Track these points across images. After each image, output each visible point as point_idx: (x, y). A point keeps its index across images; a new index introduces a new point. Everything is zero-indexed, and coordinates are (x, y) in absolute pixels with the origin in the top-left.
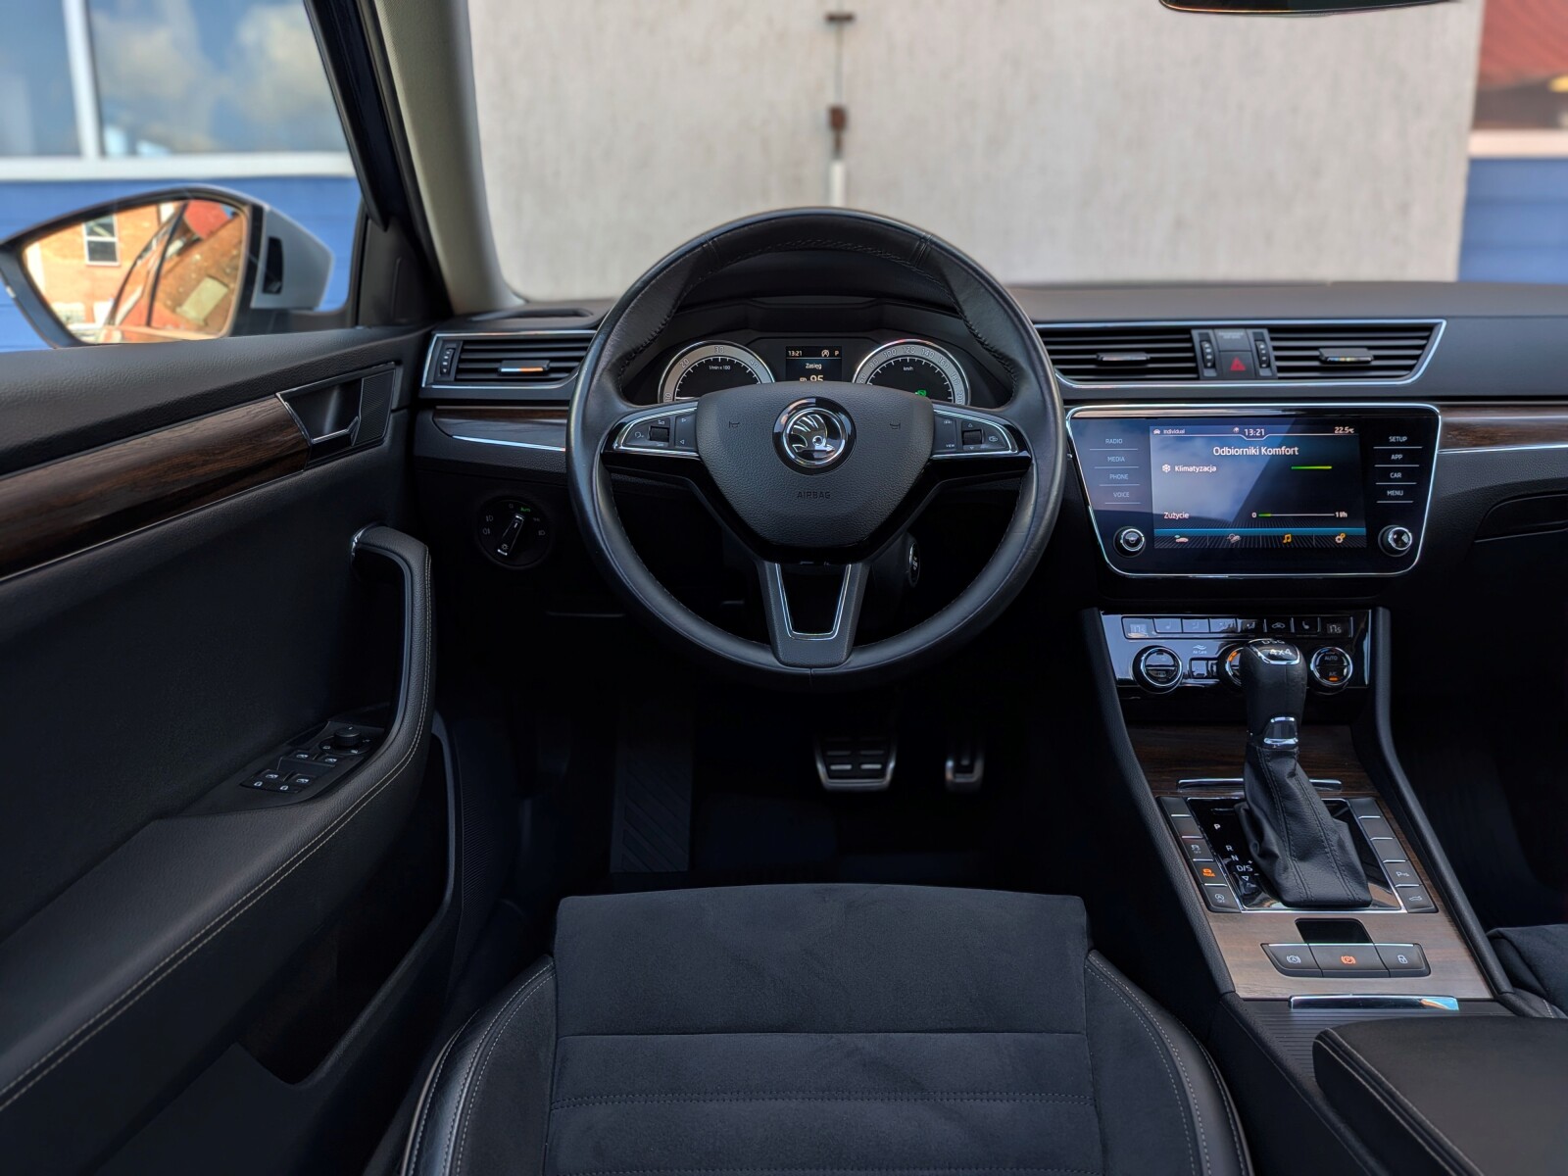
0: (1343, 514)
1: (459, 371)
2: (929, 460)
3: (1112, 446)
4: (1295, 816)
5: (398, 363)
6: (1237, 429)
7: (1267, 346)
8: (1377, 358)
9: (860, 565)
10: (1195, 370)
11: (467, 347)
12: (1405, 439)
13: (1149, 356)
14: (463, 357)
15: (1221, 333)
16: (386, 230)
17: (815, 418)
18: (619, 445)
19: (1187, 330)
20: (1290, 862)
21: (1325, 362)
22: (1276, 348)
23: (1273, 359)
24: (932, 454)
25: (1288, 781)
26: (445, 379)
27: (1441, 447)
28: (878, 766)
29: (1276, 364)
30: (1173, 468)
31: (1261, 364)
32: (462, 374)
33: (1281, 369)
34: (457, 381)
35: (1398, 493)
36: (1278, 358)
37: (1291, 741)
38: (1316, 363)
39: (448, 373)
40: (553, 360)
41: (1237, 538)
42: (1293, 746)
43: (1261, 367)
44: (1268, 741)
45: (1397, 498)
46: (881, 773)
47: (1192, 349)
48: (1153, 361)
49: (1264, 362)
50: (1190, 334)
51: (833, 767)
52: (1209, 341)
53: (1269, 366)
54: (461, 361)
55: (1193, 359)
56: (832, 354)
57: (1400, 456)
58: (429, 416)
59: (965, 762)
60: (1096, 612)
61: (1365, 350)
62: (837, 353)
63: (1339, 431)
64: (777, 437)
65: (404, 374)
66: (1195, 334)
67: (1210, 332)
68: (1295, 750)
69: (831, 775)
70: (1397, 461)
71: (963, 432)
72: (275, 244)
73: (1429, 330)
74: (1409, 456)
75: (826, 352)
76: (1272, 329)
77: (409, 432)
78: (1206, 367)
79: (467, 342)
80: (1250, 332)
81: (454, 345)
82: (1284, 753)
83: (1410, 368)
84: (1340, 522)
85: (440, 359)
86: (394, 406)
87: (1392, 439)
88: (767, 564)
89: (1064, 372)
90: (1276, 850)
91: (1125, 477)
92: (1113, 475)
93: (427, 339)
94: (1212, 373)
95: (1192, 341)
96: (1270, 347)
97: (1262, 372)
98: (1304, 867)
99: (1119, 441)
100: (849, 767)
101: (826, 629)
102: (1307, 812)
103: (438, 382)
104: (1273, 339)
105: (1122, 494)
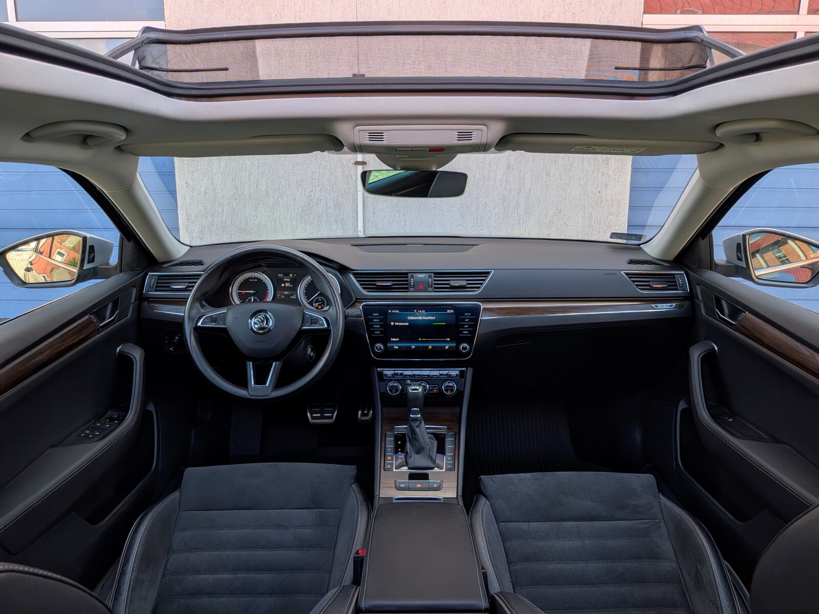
0: (448, 339)
1: (157, 287)
3: (375, 316)
4: (417, 440)
5: (134, 287)
6: (415, 311)
8: (468, 284)
9: (278, 363)
10: (407, 288)
11: (160, 278)
12: (470, 314)
14: (158, 281)
15: (418, 275)
16: (130, 242)
18: (200, 324)
19: (407, 274)
20: (413, 455)
21: (450, 286)
22: (435, 280)
23: (433, 284)
24: (302, 327)
25: (416, 429)
26: (152, 290)
27: (482, 316)
28: (330, 415)
29: (434, 286)
30: (394, 324)
31: (429, 286)
33: (435, 288)
34: (156, 291)
35: (467, 332)
36: (435, 284)
37: (419, 416)
38: (448, 286)
39: (153, 288)
40: (189, 283)
41: (414, 347)
44: (412, 416)
45: (466, 334)
46: (331, 417)
47: (408, 281)
48: (394, 284)
51: (314, 415)
52: (413, 278)
53: (431, 287)
54: (157, 283)
55: (407, 284)
56: (293, 275)
57: (468, 320)
58: (146, 303)
59: (366, 412)
60: (375, 368)
61: (465, 281)
62: (295, 275)
63: (449, 311)
65: (136, 291)
66: (410, 275)
67: (414, 274)
68: (420, 419)
69: (313, 418)
70: (467, 322)
71: (312, 320)
72: (92, 247)
73: (488, 273)
74: (471, 320)
75: (291, 275)
76: (435, 273)
77: (139, 309)
78: (411, 287)
79: (160, 276)
80: (428, 274)
81: (155, 277)
82: (415, 420)
83: (479, 288)
84: (447, 342)
85: (150, 283)
86: (133, 302)
87: (466, 314)
88: (248, 362)
89: (364, 288)
90: (409, 452)
91: (379, 326)
92: (374, 326)
93: (146, 274)
94: (413, 289)
95: (407, 277)
96: (433, 280)
97: (429, 289)
98: (417, 456)
99: (377, 314)
100: (319, 415)
101: (265, 383)
102: (421, 439)
103: (149, 291)
104: (434, 277)
105: (377, 332)
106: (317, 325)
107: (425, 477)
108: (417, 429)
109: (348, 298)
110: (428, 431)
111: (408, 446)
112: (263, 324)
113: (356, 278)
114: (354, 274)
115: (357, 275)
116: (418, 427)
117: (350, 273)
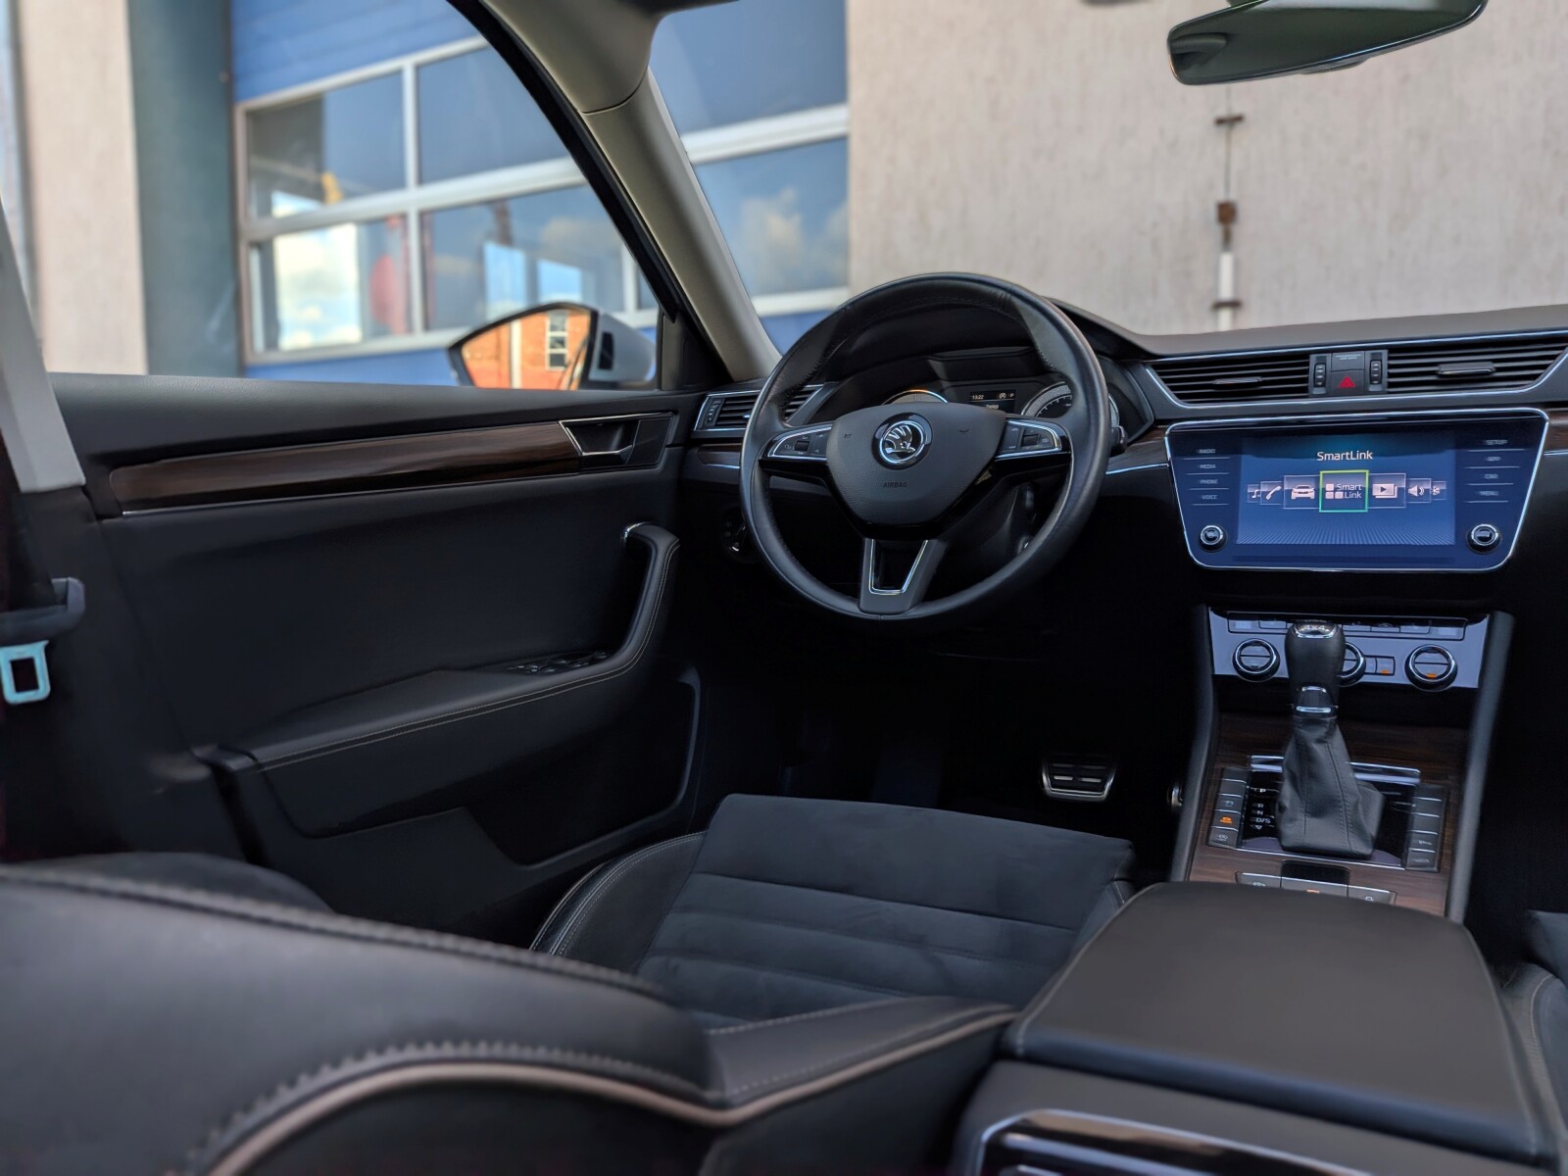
1: (719, 419)
2: (994, 458)
3: (1205, 455)
4: (1314, 776)
5: (675, 412)
7: (1382, 365)
8: (1499, 370)
9: (935, 542)
10: (1305, 390)
11: (727, 402)
12: (1503, 442)
13: (1260, 379)
14: (724, 409)
15: (1338, 356)
16: (674, 322)
17: (905, 429)
18: (773, 454)
19: (1306, 355)
20: (1301, 816)
21: (1441, 376)
22: (1392, 367)
23: (1385, 375)
24: (995, 455)
26: (709, 425)
27: (1545, 450)
28: (1099, 781)
29: (1386, 380)
31: (1372, 381)
32: (721, 421)
33: (1391, 385)
34: (717, 426)
35: (1492, 493)
36: (1391, 375)
37: (1327, 710)
38: (1431, 378)
39: (712, 420)
42: (1325, 715)
43: (1371, 383)
44: (1301, 709)
45: (1490, 498)
46: (1100, 788)
47: (1306, 372)
48: (1265, 383)
49: (1376, 379)
50: (1308, 358)
51: (1056, 778)
52: (1324, 363)
53: (1380, 383)
54: (722, 412)
55: (1305, 380)
56: (1008, 396)
57: (1497, 459)
58: (695, 451)
60: (1205, 608)
61: (1490, 363)
62: (1012, 395)
64: (875, 443)
65: (680, 420)
66: (1313, 357)
67: (1328, 355)
68: (1328, 719)
69: (1055, 784)
70: (1495, 463)
71: (1024, 436)
72: (608, 339)
74: (1508, 458)
75: (1004, 396)
76: (1392, 349)
77: (681, 463)
78: (1316, 386)
79: (727, 399)
80: (1369, 352)
81: (719, 402)
82: (1314, 721)
83: (1535, 377)
85: (708, 412)
86: (670, 443)
87: (1490, 442)
88: (867, 540)
89: (1180, 397)
90: (1287, 803)
91: (1215, 482)
92: (1203, 481)
93: (703, 398)
94: (1321, 391)
95: (1307, 364)
96: (1385, 366)
97: (1372, 388)
98: (1313, 822)
99: (1212, 451)
100: (1070, 779)
101: (899, 586)
102: (1328, 773)
103: (704, 427)
104: (1390, 358)
105: (1210, 497)
106: (1037, 446)
107: (1339, 876)
108: (1318, 749)
109: (1137, 422)
110: (1359, 776)
111: (1287, 791)
112: (904, 445)
113: (1160, 374)
114: (1155, 367)
115: (1165, 368)
116: (1320, 741)
117: (1145, 365)
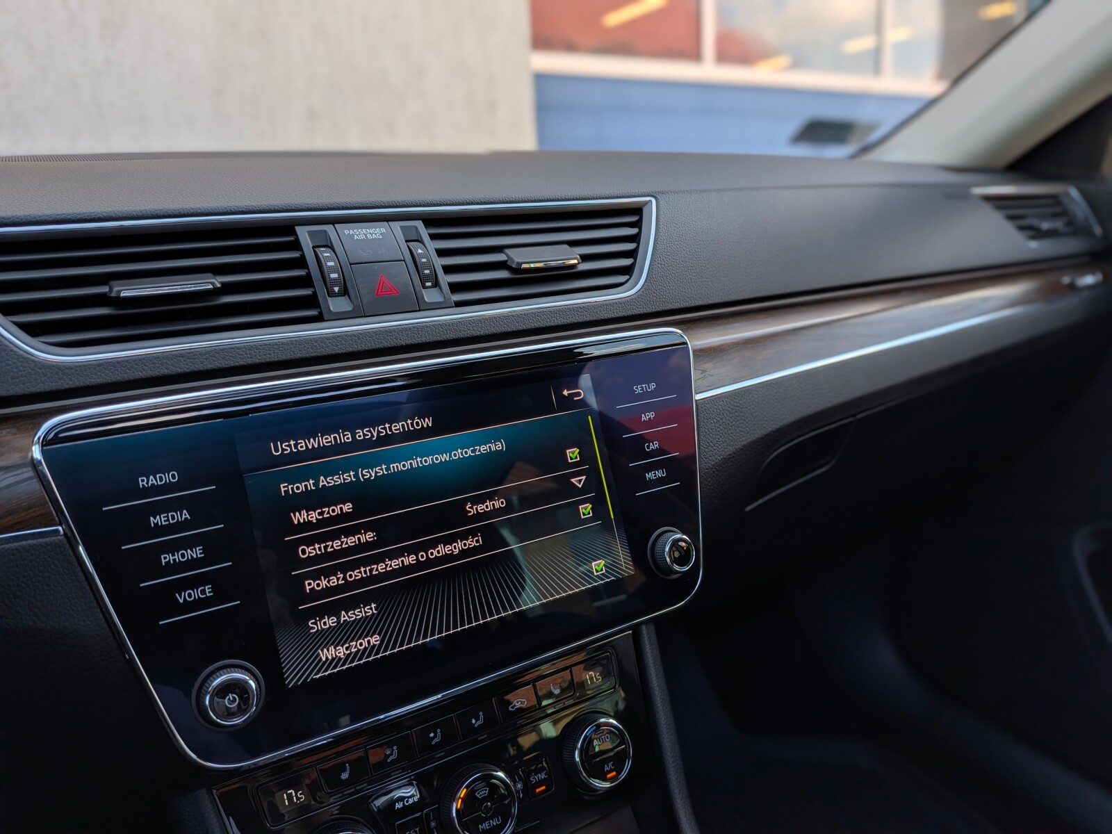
3: (155, 490)
7: (427, 250)
8: (585, 258)
10: (312, 301)
12: (653, 386)
13: (218, 281)
15: (347, 230)
19: (288, 228)
21: (517, 270)
22: (441, 253)
23: (440, 272)
29: (446, 279)
31: (423, 280)
33: (455, 287)
35: (660, 474)
36: (448, 270)
38: (505, 274)
43: (424, 287)
45: (660, 481)
47: (301, 262)
48: (227, 289)
49: (427, 277)
50: (295, 233)
52: (330, 246)
53: (436, 284)
55: (306, 281)
57: (652, 416)
61: (566, 246)
66: (303, 233)
67: (329, 228)
70: (650, 424)
73: (637, 212)
74: (663, 413)
76: (429, 221)
78: (331, 294)
80: (396, 226)
83: (629, 271)
87: (638, 390)
89: (33, 330)
91: (197, 553)
92: (166, 558)
94: (337, 305)
95: (298, 245)
96: (432, 252)
97: (431, 296)
99: (170, 477)
104: (434, 238)
105: (196, 594)
